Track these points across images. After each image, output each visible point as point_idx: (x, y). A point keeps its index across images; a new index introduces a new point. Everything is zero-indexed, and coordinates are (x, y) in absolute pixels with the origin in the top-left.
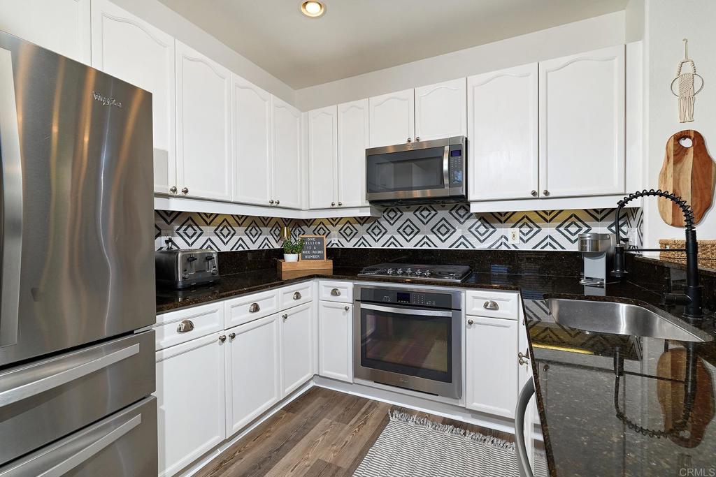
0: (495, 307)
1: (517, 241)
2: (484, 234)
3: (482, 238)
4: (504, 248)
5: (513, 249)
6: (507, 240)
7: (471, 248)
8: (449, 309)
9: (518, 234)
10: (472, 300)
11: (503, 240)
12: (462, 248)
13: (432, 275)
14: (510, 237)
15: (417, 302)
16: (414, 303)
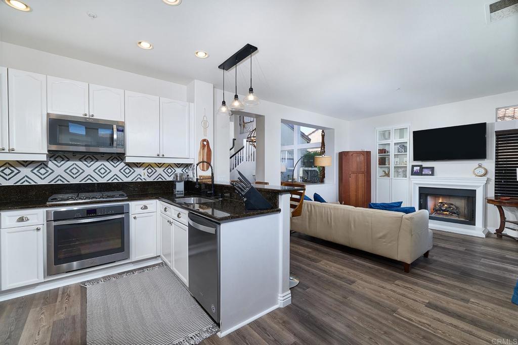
0: (146, 208)
1: (146, 177)
2: (128, 173)
3: (127, 176)
4: (139, 180)
5: (144, 180)
6: (141, 176)
7: (121, 181)
8: (123, 213)
9: (146, 173)
10: (135, 207)
11: (139, 176)
12: (115, 181)
13: (108, 197)
14: (142, 175)
15: (101, 213)
16: (100, 214)
